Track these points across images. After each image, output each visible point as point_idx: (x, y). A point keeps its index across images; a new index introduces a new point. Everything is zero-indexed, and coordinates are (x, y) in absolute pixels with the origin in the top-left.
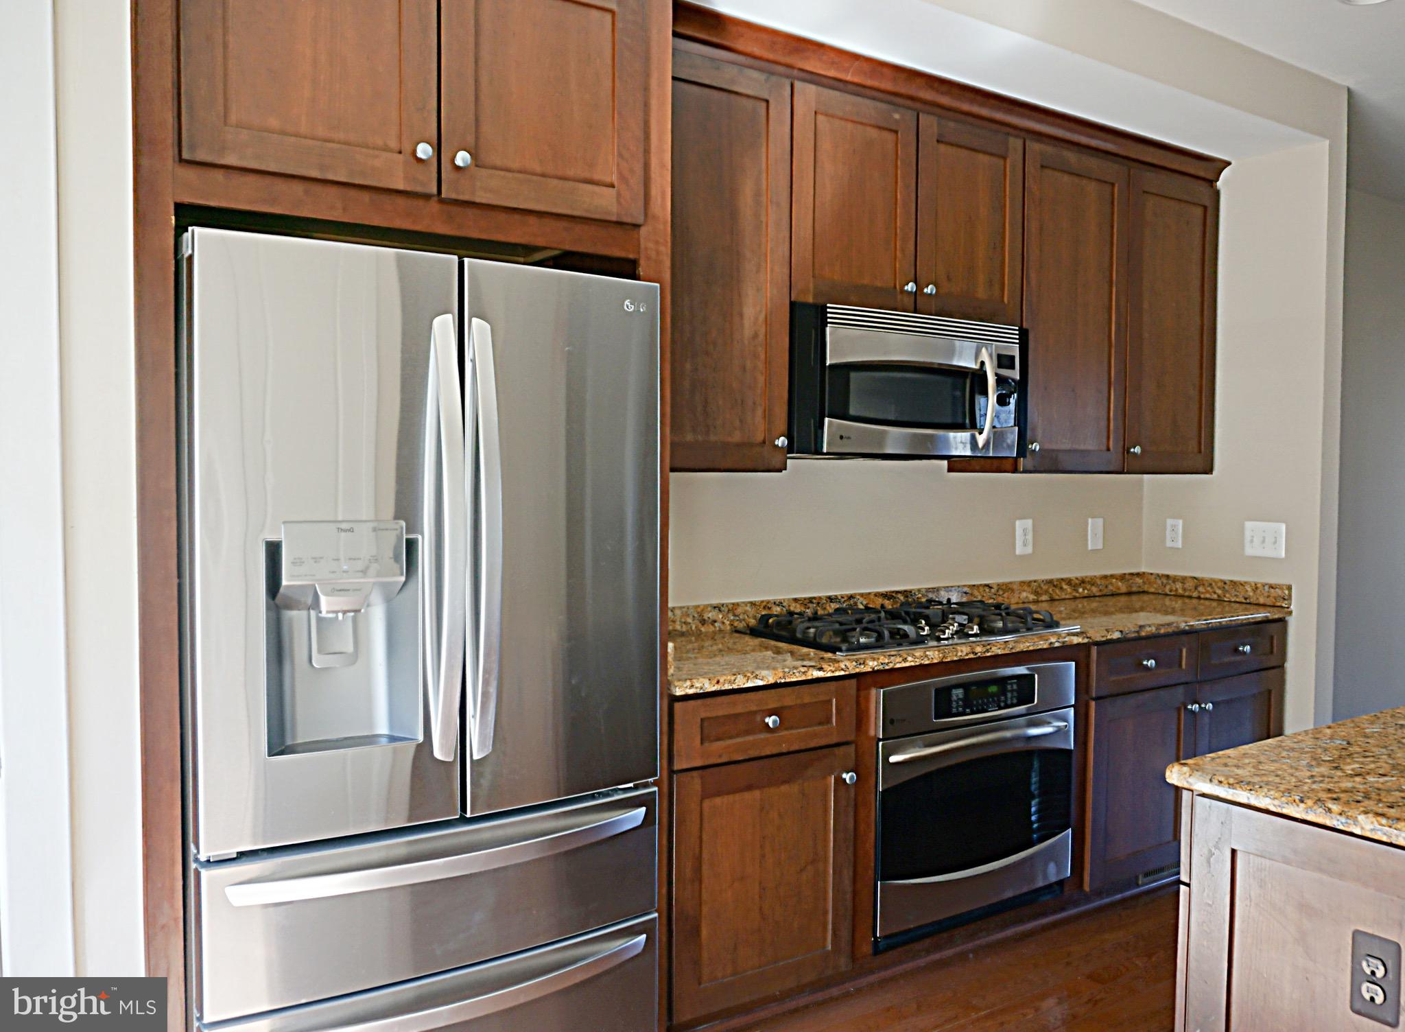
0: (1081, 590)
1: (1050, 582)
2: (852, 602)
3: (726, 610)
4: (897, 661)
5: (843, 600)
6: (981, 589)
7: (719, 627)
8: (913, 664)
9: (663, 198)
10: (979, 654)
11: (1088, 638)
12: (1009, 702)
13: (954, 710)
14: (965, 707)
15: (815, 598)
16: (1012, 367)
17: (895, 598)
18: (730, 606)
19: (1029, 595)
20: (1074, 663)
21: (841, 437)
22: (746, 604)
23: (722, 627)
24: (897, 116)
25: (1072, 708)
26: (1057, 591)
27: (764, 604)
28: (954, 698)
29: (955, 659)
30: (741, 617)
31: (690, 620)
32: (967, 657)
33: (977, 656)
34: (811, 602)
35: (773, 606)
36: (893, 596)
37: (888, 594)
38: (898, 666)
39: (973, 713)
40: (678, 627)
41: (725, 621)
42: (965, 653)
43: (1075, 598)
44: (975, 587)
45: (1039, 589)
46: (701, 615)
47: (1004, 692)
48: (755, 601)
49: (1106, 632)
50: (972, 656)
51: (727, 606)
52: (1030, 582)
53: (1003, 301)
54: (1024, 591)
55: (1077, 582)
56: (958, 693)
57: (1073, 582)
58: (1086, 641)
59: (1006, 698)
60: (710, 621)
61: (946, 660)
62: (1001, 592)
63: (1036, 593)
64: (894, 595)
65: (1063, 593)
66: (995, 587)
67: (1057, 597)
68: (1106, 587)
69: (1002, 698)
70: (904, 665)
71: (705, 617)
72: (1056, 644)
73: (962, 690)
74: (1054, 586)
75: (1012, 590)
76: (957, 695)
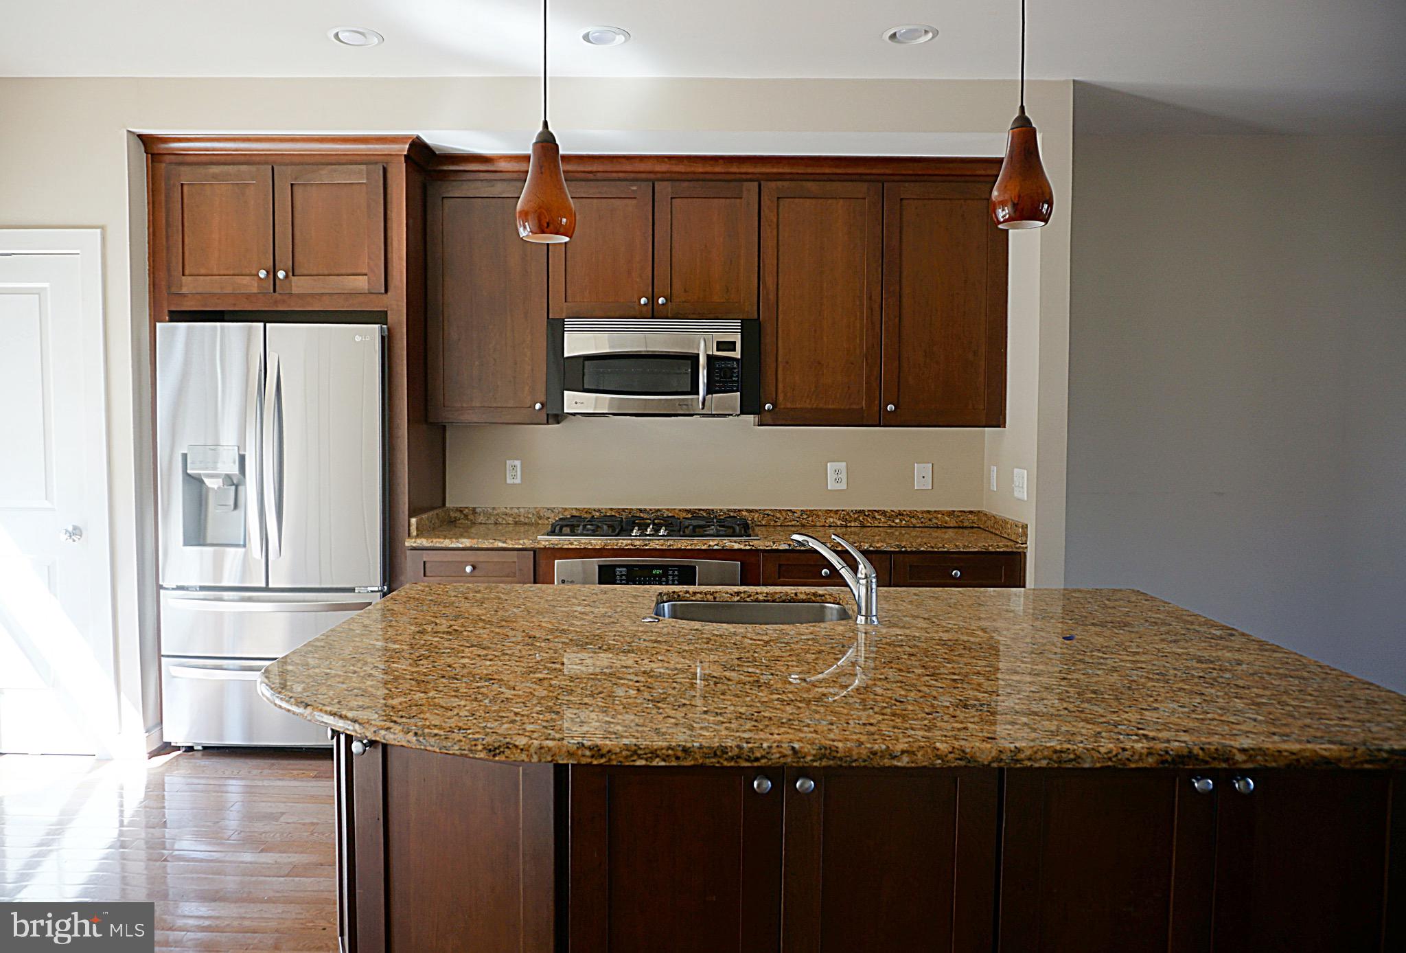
0: (897, 521)
1: (861, 512)
2: (659, 514)
6: (784, 513)
9: (401, 276)
10: (638, 546)
12: (670, 582)
13: (617, 581)
14: (628, 579)
16: (734, 350)
19: (834, 520)
20: (739, 563)
21: (576, 403)
22: (572, 509)
23: (552, 519)
24: (635, 188)
26: (869, 520)
28: (618, 573)
29: (616, 547)
31: (530, 516)
32: (627, 547)
33: (636, 548)
38: (565, 547)
39: (634, 584)
40: (523, 520)
43: (891, 526)
45: (847, 517)
46: (538, 513)
47: (665, 574)
49: (772, 544)
53: (739, 302)
54: (830, 517)
55: (894, 514)
56: (621, 570)
57: (888, 514)
59: (668, 580)
63: (844, 519)
65: (876, 522)
66: (799, 513)
67: (869, 525)
68: (930, 520)
69: (664, 579)
70: (570, 547)
71: (542, 515)
72: (716, 547)
73: (624, 569)
74: (865, 515)
75: (818, 516)
76: (621, 572)
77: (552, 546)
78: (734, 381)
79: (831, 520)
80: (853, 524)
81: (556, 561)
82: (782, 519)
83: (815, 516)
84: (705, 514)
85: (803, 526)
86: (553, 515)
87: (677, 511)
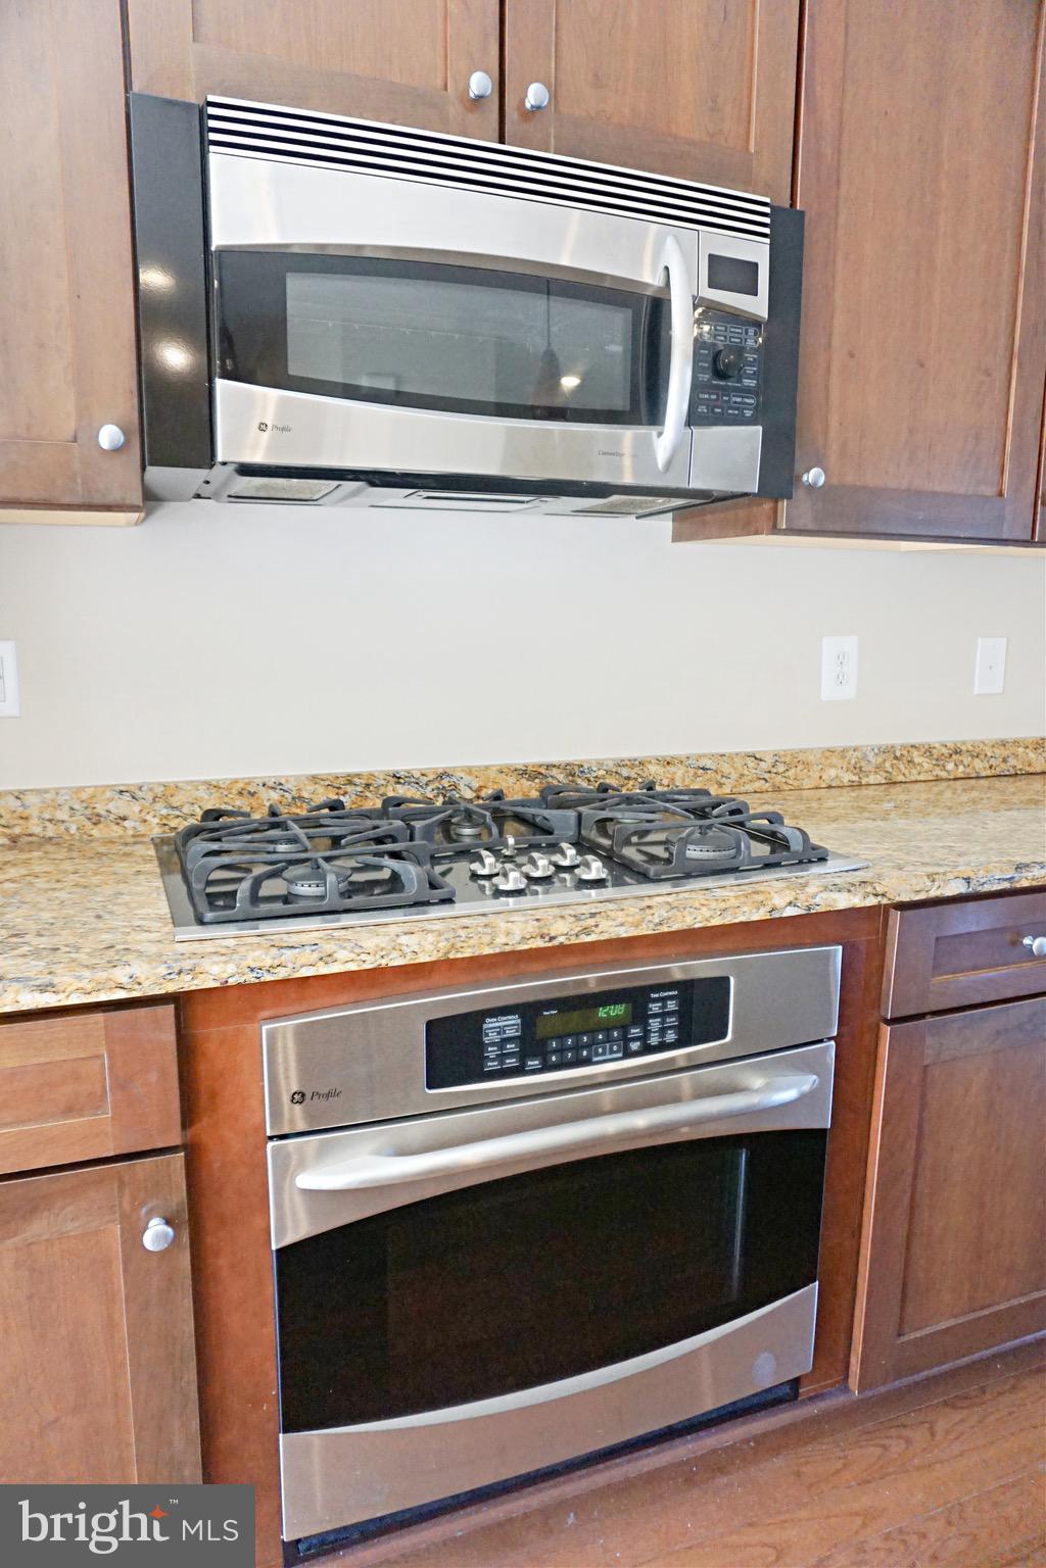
0: (951, 766)
1: (888, 751)
2: (445, 783)
3: (150, 796)
4: (303, 961)
5: (424, 780)
7: (135, 828)
8: (353, 967)
10: (562, 939)
11: (876, 895)
12: (654, 1040)
13: (492, 1065)
14: (523, 1056)
15: (359, 775)
16: (753, 289)
17: (546, 777)
18: (159, 790)
19: (841, 773)
20: (840, 948)
22: (195, 785)
23: (142, 829)
25: (833, 1043)
26: (902, 767)
27: (240, 785)
28: (492, 1037)
29: (487, 951)
30: (186, 810)
32: (526, 947)
33: (556, 943)
34: (350, 783)
35: (261, 788)
36: (540, 773)
37: (530, 768)
38: (306, 972)
39: (547, 1068)
41: (148, 817)
42: (518, 938)
43: (938, 779)
44: (725, 758)
45: (863, 763)
47: (640, 1017)
48: (218, 781)
49: (929, 883)
50: (540, 943)
51: (151, 790)
52: (844, 750)
53: (747, 149)
54: (832, 766)
55: (944, 751)
56: (497, 1029)
57: (934, 751)
58: (872, 901)
59: (647, 1033)
60: (112, 817)
61: (459, 956)
62: (781, 768)
63: (857, 769)
64: (543, 771)
65: (914, 771)
66: (770, 760)
67: (901, 778)
68: (1005, 760)
69: (635, 1031)
70: (323, 970)
71: (100, 809)
72: (790, 912)
73: (514, 1020)
74: (896, 758)
75: (806, 764)
76: (501, 1030)
77: (250, 978)
78: (747, 391)
79: (833, 772)
80: (872, 779)
81: (264, 1028)
82: (734, 776)
83: (800, 767)
84: (561, 777)
85: (777, 789)
86: (136, 808)
87: (492, 774)
